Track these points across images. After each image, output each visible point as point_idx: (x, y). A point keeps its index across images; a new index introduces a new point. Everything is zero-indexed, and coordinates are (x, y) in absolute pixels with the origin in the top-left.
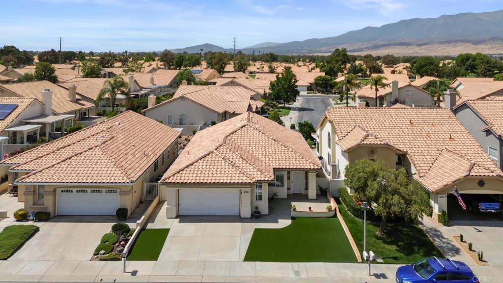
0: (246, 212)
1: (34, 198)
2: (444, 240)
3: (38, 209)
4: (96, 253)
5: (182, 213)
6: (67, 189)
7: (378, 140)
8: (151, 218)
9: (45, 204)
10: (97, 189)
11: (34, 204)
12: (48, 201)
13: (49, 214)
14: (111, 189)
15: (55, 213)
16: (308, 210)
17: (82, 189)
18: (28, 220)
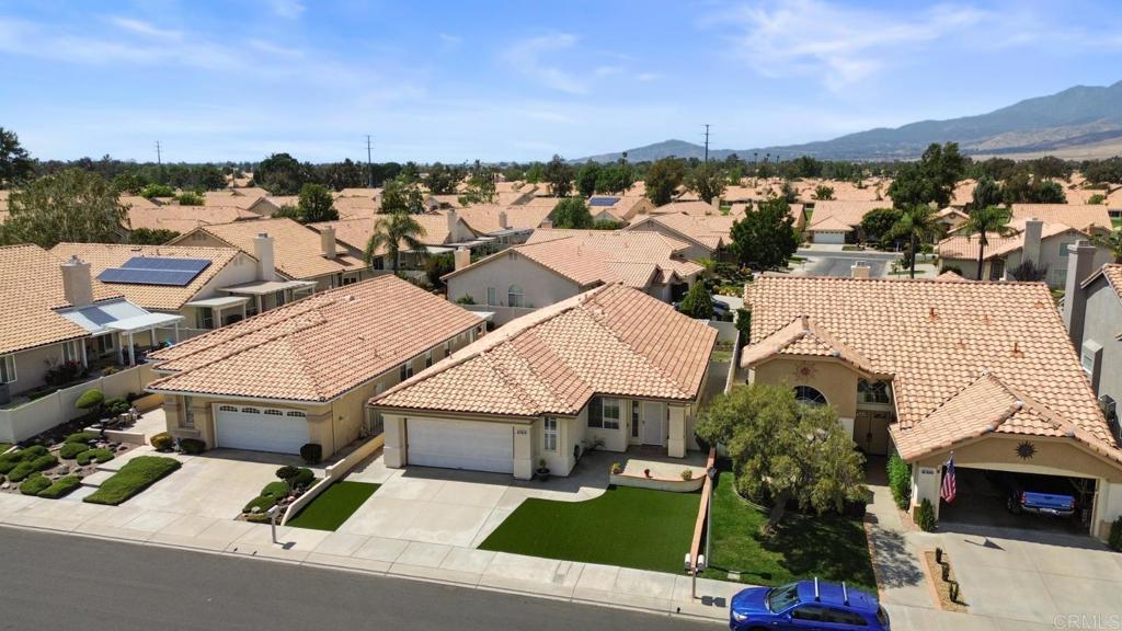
0: (524, 468)
1: (180, 417)
2: (899, 556)
3: (186, 434)
4: (247, 510)
5: (413, 460)
6: (229, 405)
7: (820, 346)
8: (359, 466)
9: (197, 427)
10: (273, 408)
11: (181, 426)
12: (200, 422)
13: (203, 444)
14: (296, 410)
15: (213, 442)
16: (644, 476)
17: (251, 406)
18: (172, 451)
